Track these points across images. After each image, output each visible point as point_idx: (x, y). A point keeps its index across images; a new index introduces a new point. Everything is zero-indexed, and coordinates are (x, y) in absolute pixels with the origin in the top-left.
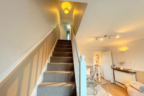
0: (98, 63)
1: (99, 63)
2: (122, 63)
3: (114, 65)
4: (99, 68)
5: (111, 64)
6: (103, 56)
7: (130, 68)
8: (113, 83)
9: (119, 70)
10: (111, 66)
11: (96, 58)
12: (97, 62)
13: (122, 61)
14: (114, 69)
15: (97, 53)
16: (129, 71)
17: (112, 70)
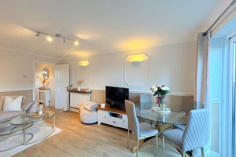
0: (46, 83)
1: (48, 83)
2: (80, 83)
3: (71, 86)
4: (47, 92)
5: (67, 85)
6: (56, 72)
7: (86, 88)
8: (67, 111)
9: (75, 91)
10: (67, 88)
11: (43, 74)
12: (44, 82)
13: (81, 80)
14: (70, 91)
15: (46, 65)
16: (86, 91)
17: (68, 92)
